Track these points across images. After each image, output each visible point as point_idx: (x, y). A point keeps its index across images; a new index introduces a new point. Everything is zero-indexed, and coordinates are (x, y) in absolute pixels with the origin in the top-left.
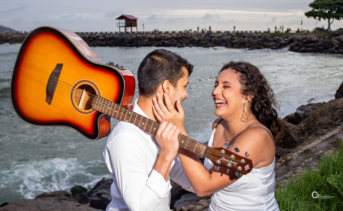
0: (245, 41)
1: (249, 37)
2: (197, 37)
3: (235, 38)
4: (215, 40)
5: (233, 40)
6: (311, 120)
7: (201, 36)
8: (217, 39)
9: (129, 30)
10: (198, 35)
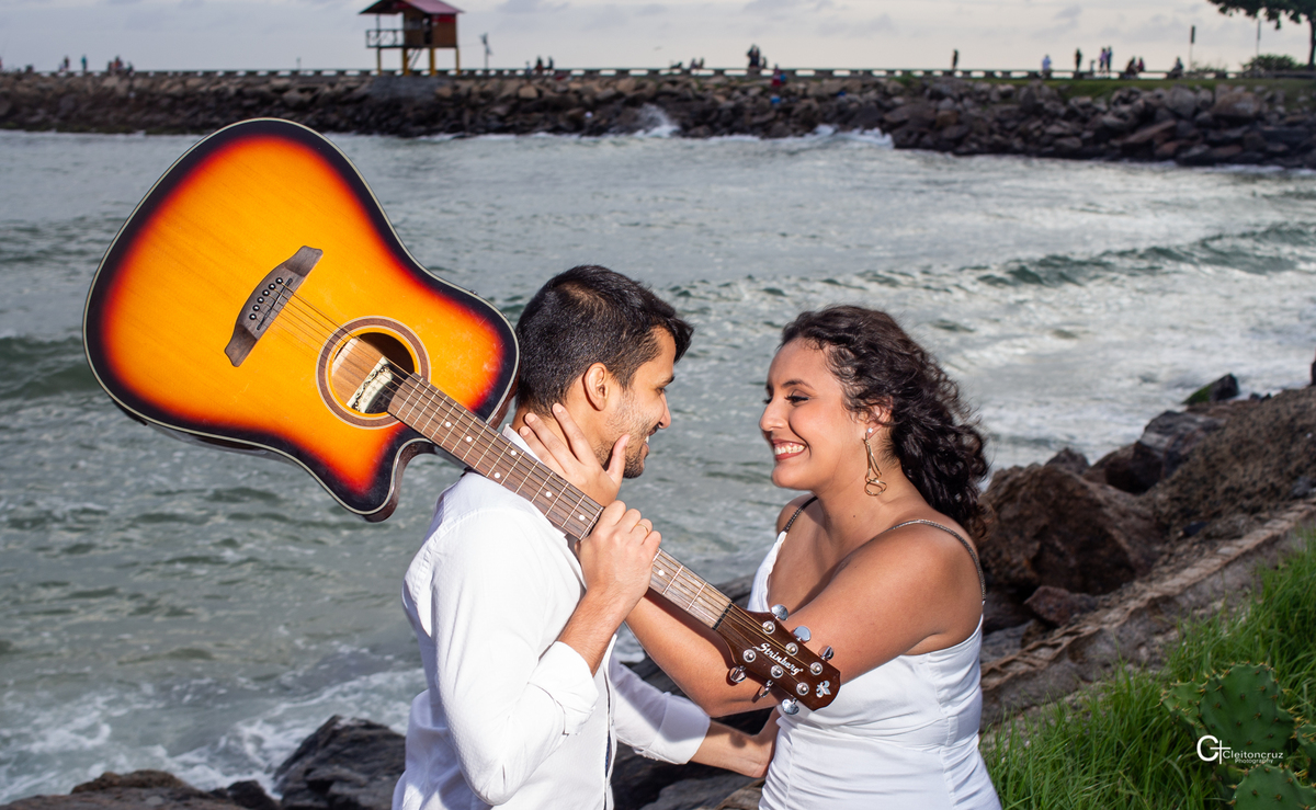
0: (941, 113)
1: (961, 98)
2: (729, 97)
3: (898, 100)
4: (809, 108)
5: (888, 110)
6: (1197, 476)
7: (744, 92)
8: (816, 106)
9: (420, 61)
10: (734, 89)
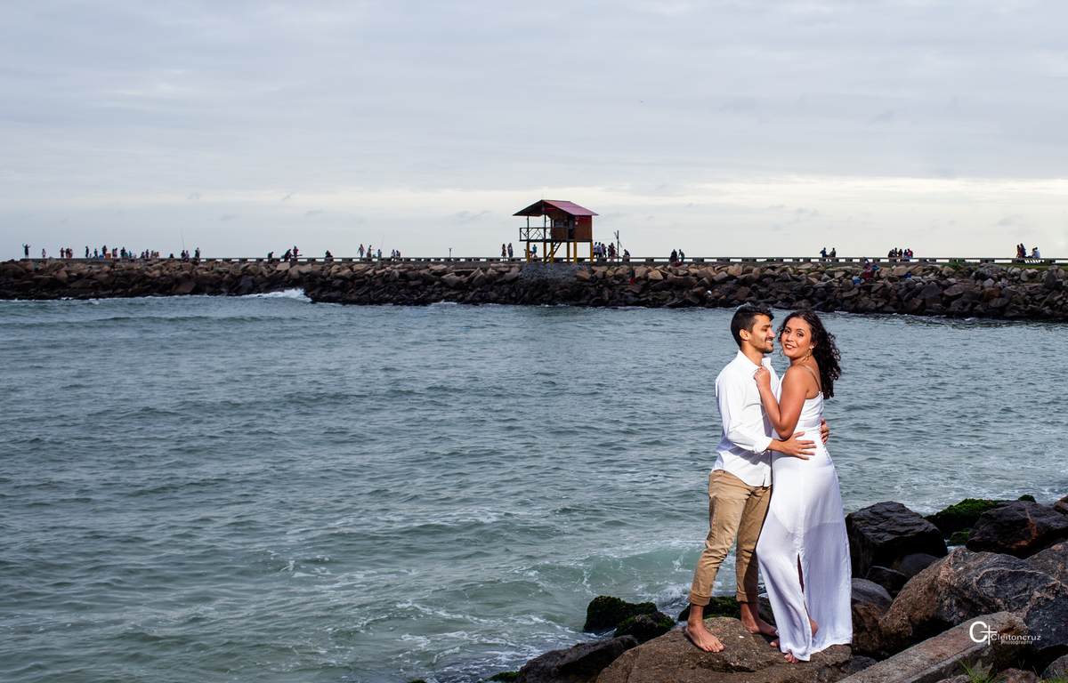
0: (987, 289)
1: (999, 278)
2: (819, 279)
3: (952, 280)
4: (885, 286)
5: (945, 287)
8: (890, 285)
10: (822, 272)
